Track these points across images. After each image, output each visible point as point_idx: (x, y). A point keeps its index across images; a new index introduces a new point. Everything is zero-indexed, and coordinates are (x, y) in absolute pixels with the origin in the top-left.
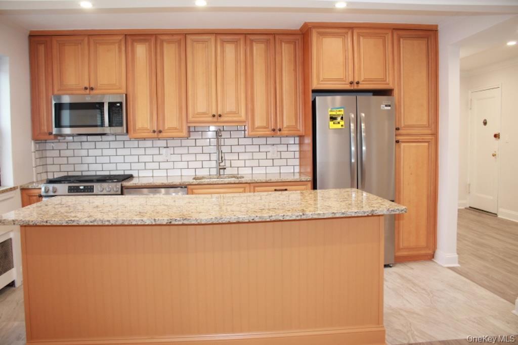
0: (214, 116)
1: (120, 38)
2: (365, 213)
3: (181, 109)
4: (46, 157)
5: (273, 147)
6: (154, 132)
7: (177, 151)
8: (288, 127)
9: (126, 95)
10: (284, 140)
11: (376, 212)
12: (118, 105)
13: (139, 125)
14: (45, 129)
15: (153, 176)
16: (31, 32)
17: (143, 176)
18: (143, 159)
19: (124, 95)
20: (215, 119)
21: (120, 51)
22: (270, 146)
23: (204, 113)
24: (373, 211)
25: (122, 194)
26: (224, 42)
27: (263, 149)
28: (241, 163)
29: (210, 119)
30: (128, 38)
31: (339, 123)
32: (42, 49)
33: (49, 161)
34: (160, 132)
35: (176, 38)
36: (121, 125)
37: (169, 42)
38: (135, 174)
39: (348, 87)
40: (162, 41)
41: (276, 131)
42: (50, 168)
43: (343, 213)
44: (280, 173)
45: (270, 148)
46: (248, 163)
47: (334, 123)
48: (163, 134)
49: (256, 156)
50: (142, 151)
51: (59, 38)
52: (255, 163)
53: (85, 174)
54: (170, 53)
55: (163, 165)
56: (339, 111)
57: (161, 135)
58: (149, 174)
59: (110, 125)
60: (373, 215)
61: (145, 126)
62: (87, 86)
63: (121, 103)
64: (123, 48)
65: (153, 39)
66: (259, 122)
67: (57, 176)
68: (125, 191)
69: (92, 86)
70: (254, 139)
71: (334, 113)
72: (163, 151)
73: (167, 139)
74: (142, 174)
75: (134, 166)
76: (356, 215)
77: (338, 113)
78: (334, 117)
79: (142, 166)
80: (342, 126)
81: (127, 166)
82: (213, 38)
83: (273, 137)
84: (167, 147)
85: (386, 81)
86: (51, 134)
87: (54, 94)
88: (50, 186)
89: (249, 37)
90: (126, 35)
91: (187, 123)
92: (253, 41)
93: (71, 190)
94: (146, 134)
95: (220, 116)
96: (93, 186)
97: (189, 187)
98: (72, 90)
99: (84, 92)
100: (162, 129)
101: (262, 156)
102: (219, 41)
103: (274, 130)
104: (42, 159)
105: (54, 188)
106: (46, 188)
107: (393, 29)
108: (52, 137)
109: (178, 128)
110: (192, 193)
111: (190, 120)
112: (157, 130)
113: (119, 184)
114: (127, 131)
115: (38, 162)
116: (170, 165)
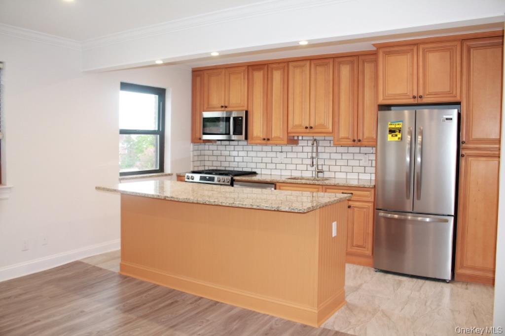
0: (306, 128)
1: (244, 68)
2: (272, 208)
3: (283, 121)
4: (204, 155)
5: (365, 156)
6: (264, 139)
8: (367, 138)
9: (247, 112)
10: (363, 149)
11: (280, 208)
12: (240, 119)
13: (255, 134)
14: (198, 135)
15: (271, 175)
16: (193, 69)
17: (264, 174)
18: (265, 160)
19: (244, 112)
21: (244, 78)
22: (363, 155)
24: (278, 207)
25: (232, 185)
26: (317, 65)
27: (357, 157)
28: (337, 169)
29: (305, 130)
30: (250, 68)
31: (397, 136)
32: (198, 79)
33: (206, 158)
34: (268, 140)
35: (281, 65)
36: (242, 134)
37: (277, 69)
38: (258, 171)
39: (412, 101)
40: (272, 69)
41: (357, 142)
42: (207, 163)
43: (258, 206)
45: (361, 157)
46: (343, 169)
47: (392, 136)
48: (271, 142)
49: (351, 163)
50: (263, 154)
51: (208, 72)
52: (349, 169)
53: (227, 169)
54: (277, 76)
55: (278, 166)
56: (398, 124)
57: (268, 142)
58: (268, 172)
59: (234, 133)
60: (278, 211)
61: (259, 135)
62: (223, 105)
63: (242, 117)
64: (246, 77)
65: (266, 67)
66: (343, 134)
67: (207, 168)
68: (234, 183)
69: (226, 105)
70: (349, 148)
71: (393, 126)
72: (279, 154)
74: (264, 172)
75: (259, 165)
76: (267, 208)
77: (397, 126)
78: (393, 130)
79: (263, 165)
81: (253, 165)
82: (308, 63)
83: (353, 146)
84: (282, 152)
86: (200, 139)
87: (204, 111)
88: (190, 175)
89: (337, 60)
90: (248, 66)
91: (288, 133)
92: (340, 63)
93: (202, 178)
94: (259, 141)
95: (311, 128)
96: (214, 177)
97: (277, 184)
98: (214, 108)
99: (221, 109)
100: (270, 138)
101: (356, 163)
102: (313, 66)
103: (354, 141)
104: (200, 156)
105: (192, 176)
106: (187, 176)
107: (462, 40)
108: (202, 141)
109: (281, 137)
110: (280, 189)
111: (289, 131)
112: (266, 138)
113: (229, 178)
114: (246, 138)
115: (196, 158)
116: (283, 166)
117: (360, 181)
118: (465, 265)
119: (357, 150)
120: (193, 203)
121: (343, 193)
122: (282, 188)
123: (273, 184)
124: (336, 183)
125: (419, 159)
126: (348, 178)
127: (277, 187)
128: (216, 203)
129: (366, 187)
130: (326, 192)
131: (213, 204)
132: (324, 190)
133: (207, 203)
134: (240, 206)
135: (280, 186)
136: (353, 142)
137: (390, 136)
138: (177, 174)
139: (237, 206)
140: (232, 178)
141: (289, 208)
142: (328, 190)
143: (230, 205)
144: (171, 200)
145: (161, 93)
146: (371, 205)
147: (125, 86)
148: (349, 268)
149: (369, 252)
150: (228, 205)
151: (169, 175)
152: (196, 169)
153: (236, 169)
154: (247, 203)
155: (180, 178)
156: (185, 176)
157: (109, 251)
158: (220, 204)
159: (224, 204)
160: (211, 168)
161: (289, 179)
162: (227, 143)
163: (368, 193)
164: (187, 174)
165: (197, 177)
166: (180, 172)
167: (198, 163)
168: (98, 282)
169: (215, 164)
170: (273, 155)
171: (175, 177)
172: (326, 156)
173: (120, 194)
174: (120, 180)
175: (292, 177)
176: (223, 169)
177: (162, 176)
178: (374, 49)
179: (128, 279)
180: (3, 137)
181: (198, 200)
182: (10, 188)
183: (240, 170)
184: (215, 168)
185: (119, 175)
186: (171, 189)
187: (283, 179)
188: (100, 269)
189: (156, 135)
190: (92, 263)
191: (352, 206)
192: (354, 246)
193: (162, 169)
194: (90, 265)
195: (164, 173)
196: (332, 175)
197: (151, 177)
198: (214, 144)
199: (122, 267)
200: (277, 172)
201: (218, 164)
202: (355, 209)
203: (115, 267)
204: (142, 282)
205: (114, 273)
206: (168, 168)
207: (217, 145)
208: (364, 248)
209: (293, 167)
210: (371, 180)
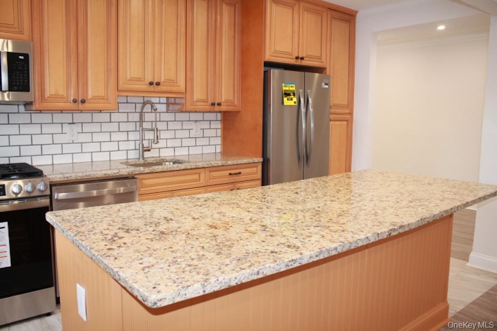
0: (151, 84)
3: (108, 71)
5: (197, 124)
6: (75, 101)
7: (87, 128)
8: (226, 101)
12: (22, 57)
15: (53, 164)
18: (37, 140)
20: (152, 88)
22: (193, 123)
23: (139, 80)
27: (187, 125)
31: (292, 99)
34: (83, 102)
36: (27, 89)
39: (293, 62)
45: (193, 125)
46: (170, 143)
47: (288, 99)
48: (87, 105)
49: (179, 134)
50: (36, 129)
52: (177, 143)
55: (67, 148)
56: (292, 87)
59: (11, 88)
63: (26, 56)
66: (198, 95)
70: (176, 114)
71: (287, 89)
72: (66, 128)
73: (92, 111)
75: (25, 151)
77: (291, 89)
78: (287, 92)
79: (36, 150)
80: (295, 102)
84: (73, 124)
85: (321, 59)
91: (118, 91)
94: (62, 104)
95: (159, 84)
96: (4, 186)
97: (138, 177)
101: (185, 134)
103: (213, 104)
112: (78, 99)
116: (76, 148)
126: (176, 154)
127: (139, 181)
136: (211, 107)
170: (57, 129)
209: (95, 147)
210: (203, 154)
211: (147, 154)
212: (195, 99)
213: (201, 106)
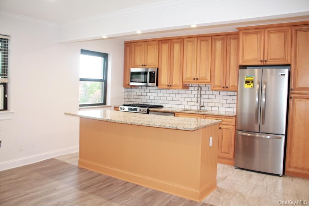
0: (194, 79)
1: (156, 42)
2: (173, 127)
3: (180, 75)
4: (131, 95)
6: (168, 86)
9: (158, 69)
10: (229, 93)
11: (178, 128)
12: (154, 73)
13: (163, 82)
14: (127, 83)
15: (172, 108)
16: (125, 42)
17: (167, 107)
18: (168, 99)
19: (156, 69)
20: (195, 81)
21: (156, 48)
23: (190, 78)
24: (176, 127)
25: (148, 113)
26: (201, 41)
27: (225, 97)
28: (213, 105)
29: (193, 80)
30: (160, 42)
31: (250, 85)
32: (128, 48)
33: (132, 97)
34: (171, 86)
35: (180, 40)
36: (154, 82)
37: (177, 43)
38: (164, 105)
39: (260, 63)
40: (174, 42)
42: (133, 100)
43: (164, 126)
44: (226, 111)
45: (228, 97)
46: (217, 105)
47: (247, 85)
48: (173, 87)
50: (168, 95)
51: (134, 44)
52: (220, 105)
53: (145, 104)
54: (177, 47)
55: (177, 102)
56: (251, 78)
57: (171, 87)
58: (170, 106)
59: (150, 82)
60: (176, 129)
61: (165, 83)
62: (143, 64)
63: (155, 72)
64: (158, 47)
65: (170, 41)
66: (217, 83)
67: (132, 103)
68: (149, 112)
69: (145, 64)
70: (221, 92)
71: (248, 79)
72: (177, 95)
74: (168, 106)
75: (165, 102)
76: (170, 128)
77: (251, 79)
78: (248, 81)
79: (167, 102)
80: (252, 86)
81: (161, 102)
82: (196, 39)
83: (223, 91)
84: (179, 94)
85: (286, 59)
86: (129, 85)
87: (131, 68)
88: (122, 107)
89: (214, 37)
90: (159, 40)
91: (183, 82)
92: (215, 39)
93: (129, 109)
94: (165, 87)
95: (197, 79)
96: (137, 109)
97: (176, 113)
98: (138, 66)
99: (142, 67)
100: (172, 85)
101: (224, 101)
102: (199, 41)
103: (224, 87)
104: (129, 96)
105: (123, 108)
106: (121, 107)
107: (292, 26)
108: (130, 86)
109: (179, 84)
110: (177, 116)
111: (184, 81)
112: (169, 85)
113: (146, 109)
114: (157, 85)
115: (126, 97)
116: (179, 103)
117: (227, 112)
118: (291, 166)
119: (225, 93)
120: (124, 124)
121: (216, 119)
122: (178, 115)
123: (173, 113)
124: (212, 113)
125: (264, 100)
126: (219, 110)
127: (176, 115)
128: (138, 124)
129: (230, 116)
130: (206, 118)
131: (136, 124)
132: (205, 117)
133: (133, 124)
134: (153, 126)
135: (177, 115)
136: (223, 89)
137: (246, 84)
138: (114, 106)
139: (151, 126)
140: (148, 109)
141: (183, 128)
142: (207, 118)
143: (147, 125)
144: (110, 122)
145: (105, 56)
146: (234, 127)
147: (83, 51)
148: (220, 166)
149: (231, 156)
150: (145, 125)
151: (109, 107)
152: (126, 103)
153: (151, 104)
154: (157, 124)
155: (116, 108)
156: (119, 108)
157: (72, 152)
158: (141, 124)
159: (143, 125)
160: (135, 103)
161: (183, 110)
162: (145, 87)
163: (232, 120)
164: (120, 106)
165: (126, 108)
166: (116, 105)
167: (127, 100)
168: (65, 171)
169: (138, 100)
170: (174, 95)
171: (113, 108)
172: (206, 97)
173: (79, 117)
174: (80, 109)
175: (185, 109)
176: (143, 103)
177: (105, 107)
178: (237, 31)
179: (83, 170)
180: (9, 81)
181: (127, 122)
182: (12, 113)
183: (153, 104)
184: (137, 103)
185: (79, 106)
186: (110, 115)
187: (179, 110)
188: (67, 163)
189: (102, 82)
190: (62, 159)
191: (222, 128)
192: (222, 153)
193: (105, 103)
194: (60, 161)
195: (107, 106)
196: (209, 108)
197: (98, 107)
198: (137, 88)
199: (80, 162)
200: (176, 106)
201: (139, 100)
202: (224, 129)
203: (75, 162)
204: (91, 172)
205: (75, 166)
206: (109, 103)
207: (139, 89)
208: (229, 154)
209: (185, 103)
210: (233, 112)
211: (202, 108)
212: (215, 85)
213: (217, 88)
